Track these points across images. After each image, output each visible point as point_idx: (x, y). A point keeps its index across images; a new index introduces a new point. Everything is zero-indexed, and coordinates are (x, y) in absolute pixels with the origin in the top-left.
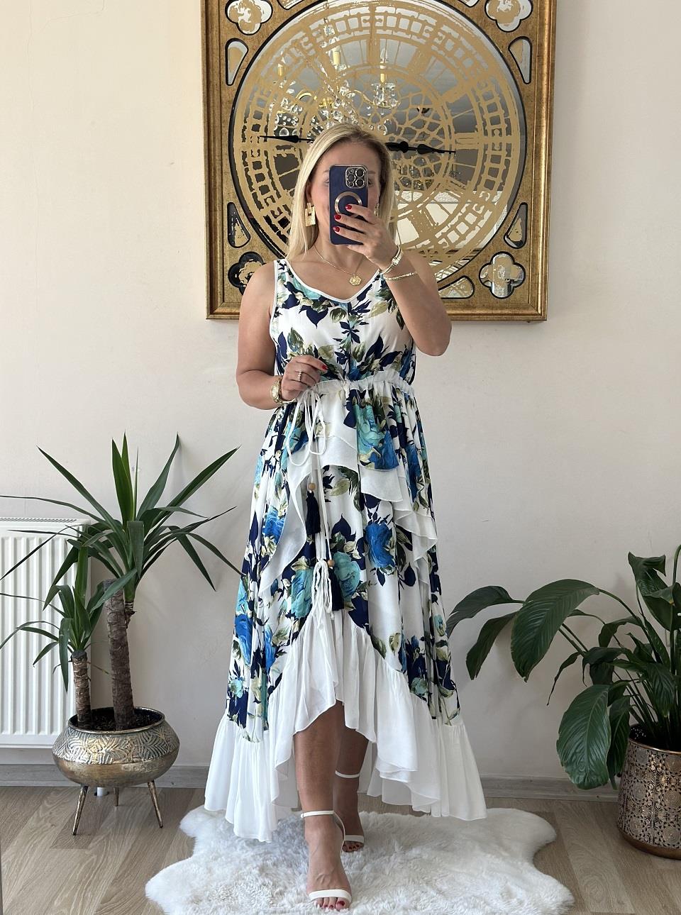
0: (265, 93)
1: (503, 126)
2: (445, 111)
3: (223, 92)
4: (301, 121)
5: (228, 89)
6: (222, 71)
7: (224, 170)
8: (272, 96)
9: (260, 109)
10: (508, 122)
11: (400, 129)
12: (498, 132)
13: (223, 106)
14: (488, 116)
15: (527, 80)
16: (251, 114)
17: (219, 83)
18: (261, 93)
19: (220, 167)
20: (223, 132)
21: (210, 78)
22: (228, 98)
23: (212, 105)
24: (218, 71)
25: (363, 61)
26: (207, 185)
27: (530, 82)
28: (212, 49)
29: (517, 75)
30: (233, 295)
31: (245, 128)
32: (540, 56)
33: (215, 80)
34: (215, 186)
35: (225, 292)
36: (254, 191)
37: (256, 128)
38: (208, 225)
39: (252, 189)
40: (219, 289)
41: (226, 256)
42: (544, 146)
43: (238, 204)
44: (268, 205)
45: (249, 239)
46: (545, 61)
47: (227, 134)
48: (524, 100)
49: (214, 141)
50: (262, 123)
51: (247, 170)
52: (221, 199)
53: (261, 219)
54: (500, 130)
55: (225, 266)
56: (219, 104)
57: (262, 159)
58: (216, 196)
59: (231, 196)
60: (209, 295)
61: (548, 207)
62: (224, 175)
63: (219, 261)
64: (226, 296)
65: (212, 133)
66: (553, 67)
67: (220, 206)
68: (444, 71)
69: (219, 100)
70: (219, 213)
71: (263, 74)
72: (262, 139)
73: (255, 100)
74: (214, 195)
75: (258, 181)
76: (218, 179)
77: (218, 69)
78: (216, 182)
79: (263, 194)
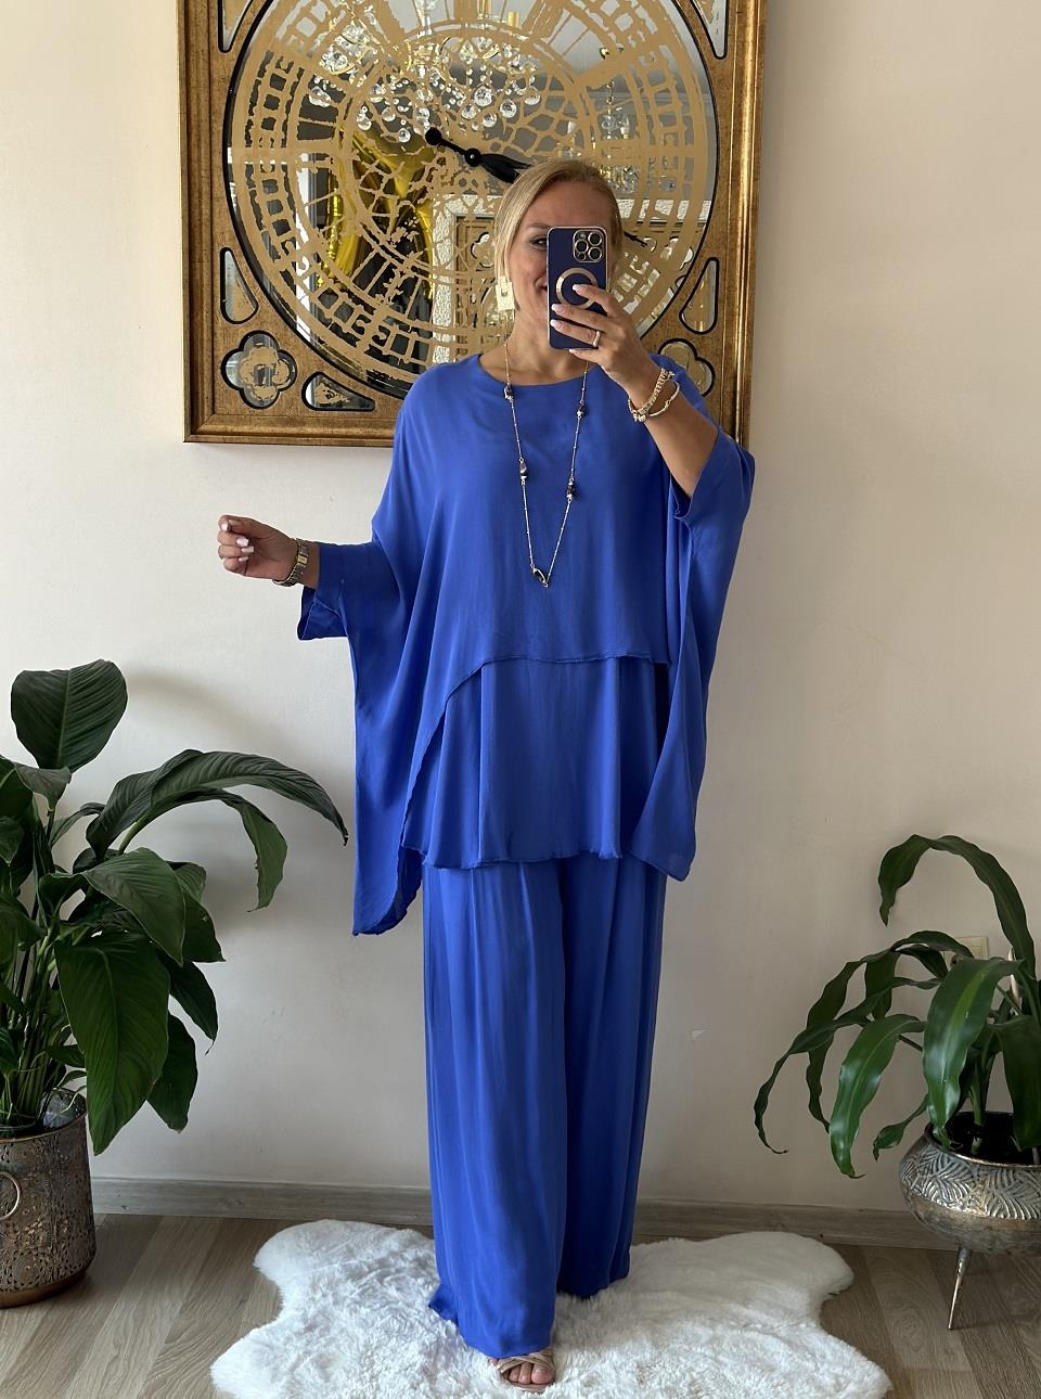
0: (284, 65)
1: (680, 127)
2: (584, 102)
3: (214, 62)
4: (342, 113)
5: (223, 58)
6: (211, 28)
7: (214, 193)
8: (294, 70)
9: (275, 93)
10: (688, 120)
11: (510, 130)
12: (673, 139)
13: (215, 87)
14: (655, 111)
15: (720, 54)
16: (261, 100)
17: (206, 48)
18: (278, 66)
19: (208, 189)
20: (214, 130)
21: (192, 39)
22: (221, 73)
23: (193, 84)
24: (205, 30)
25: (448, 16)
26: (187, 218)
29: (704, 44)
30: (231, 403)
31: (250, 123)
32: (742, 12)
33: (200, 43)
34: (200, 220)
35: (217, 396)
36: (265, 230)
37: (268, 124)
38: (187, 285)
39: (260, 227)
40: (207, 392)
41: (219, 338)
42: (745, 164)
43: (238, 251)
44: (287, 252)
45: (257, 309)
46: (751, 21)
47: (220, 135)
48: (714, 86)
49: (199, 146)
50: (278, 115)
51: (253, 194)
52: (209, 242)
53: (276, 277)
54: (675, 135)
55: (215, 353)
56: (207, 84)
57: (279, 176)
58: (201, 236)
59: (227, 236)
60: (188, 402)
61: (753, 266)
62: (215, 203)
63: (207, 345)
64: (217, 405)
65: (194, 131)
66: (762, 32)
67: (208, 252)
68: (584, 34)
69: (207, 75)
70: (206, 265)
71: (281, 33)
72: (278, 143)
73: (268, 76)
74: (197, 234)
75: (271, 212)
76: (206, 210)
77: (206, 24)
78: (201, 214)
79: (278, 235)
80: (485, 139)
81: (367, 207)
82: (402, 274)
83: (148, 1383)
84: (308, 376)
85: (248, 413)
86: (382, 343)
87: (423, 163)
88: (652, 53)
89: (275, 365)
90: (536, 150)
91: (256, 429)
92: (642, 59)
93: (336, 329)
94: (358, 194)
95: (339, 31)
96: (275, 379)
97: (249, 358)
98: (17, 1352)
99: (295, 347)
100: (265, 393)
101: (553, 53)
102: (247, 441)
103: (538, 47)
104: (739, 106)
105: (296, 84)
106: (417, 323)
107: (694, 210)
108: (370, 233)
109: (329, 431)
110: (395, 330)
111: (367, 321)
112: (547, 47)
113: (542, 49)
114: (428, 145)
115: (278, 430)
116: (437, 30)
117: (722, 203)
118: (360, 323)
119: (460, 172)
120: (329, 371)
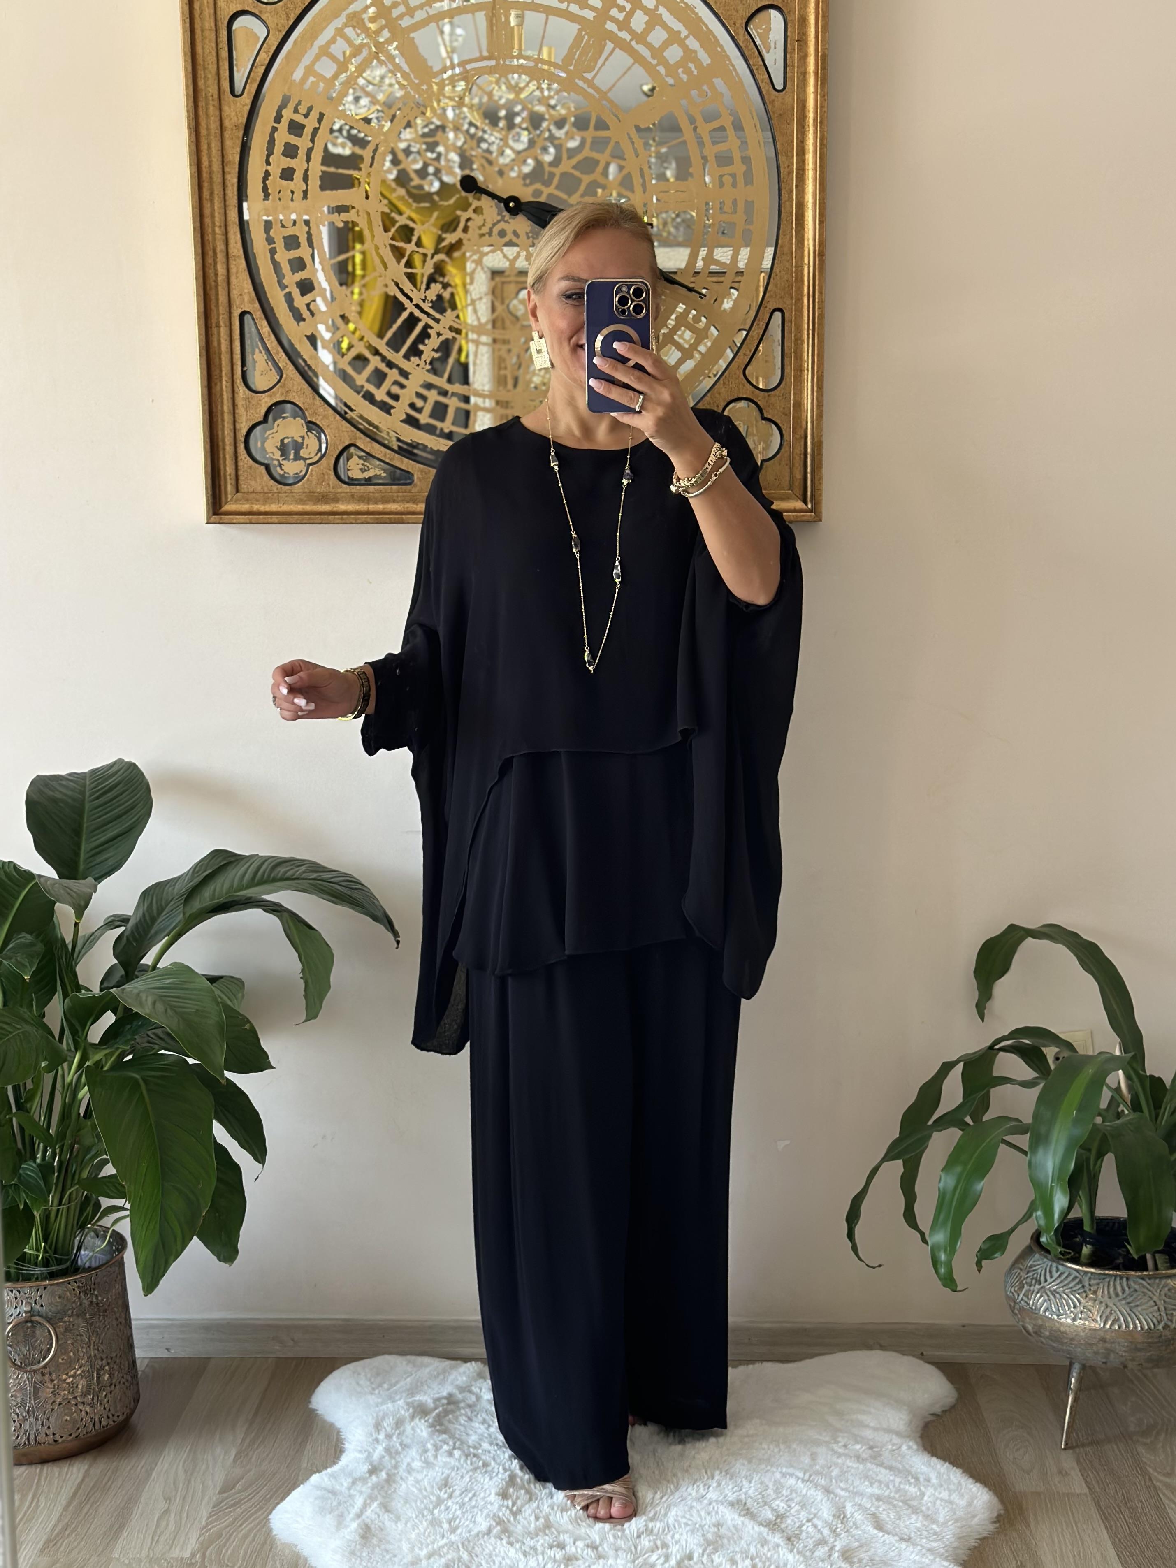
0: (303, 110)
1: (738, 168)
2: (633, 143)
3: (225, 108)
4: (367, 160)
5: (235, 104)
6: (221, 72)
7: (230, 251)
8: (314, 115)
9: (293, 140)
10: (746, 160)
11: (552, 175)
12: (730, 179)
13: (227, 135)
14: (710, 151)
15: (779, 86)
16: (279, 148)
17: (216, 93)
18: (296, 111)
19: (224, 247)
20: (228, 183)
21: (201, 83)
22: (235, 119)
23: (203, 132)
24: (214, 73)
25: (481, 52)
26: (201, 280)
27: (785, 87)
28: (202, 31)
29: (762, 76)
30: (256, 480)
31: (267, 174)
32: (802, 41)
33: (209, 88)
34: (216, 281)
35: (240, 473)
36: (287, 290)
37: (287, 174)
38: (204, 353)
39: (283, 287)
40: (230, 469)
41: (241, 410)
43: (258, 314)
44: (312, 314)
45: (281, 377)
46: (811, 50)
47: (235, 189)
48: (774, 121)
49: (212, 201)
50: (298, 164)
51: (273, 252)
52: (227, 305)
53: (300, 341)
54: (733, 176)
55: (238, 426)
56: (219, 131)
57: (301, 232)
58: (217, 300)
59: (246, 299)
60: (210, 481)
61: (822, 316)
62: (232, 262)
63: (227, 418)
64: (241, 482)
65: (206, 185)
66: (824, 61)
67: (226, 316)
68: (629, 68)
69: (218, 123)
70: (224, 331)
71: (298, 75)
72: (299, 195)
73: (285, 123)
74: (213, 298)
75: (294, 271)
76: (221, 269)
77: (215, 66)
78: (216, 275)
79: (303, 294)
80: (525, 185)
81: (399, 262)
82: (439, 334)
83: (202, 1538)
84: (341, 448)
85: (275, 491)
86: (419, 410)
87: (459, 213)
88: (705, 88)
89: (303, 438)
90: (582, 196)
91: (285, 508)
92: (694, 93)
93: (369, 397)
94: (388, 248)
95: (360, 70)
96: (303, 453)
97: (274, 430)
98: (59, 1509)
99: (325, 417)
100: (292, 468)
101: (597, 89)
102: (276, 521)
103: (580, 83)
104: (802, 142)
105: (316, 130)
106: (457, 388)
107: (756, 258)
108: (402, 291)
109: (363, 507)
110: (433, 396)
111: (402, 386)
112: (590, 83)
113: (585, 86)
114: (464, 194)
115: (308, 508)
116: (468, 67)
117: (786, 249)
118: (395, 390)
119: (499, 222)
120: (363, 442)
